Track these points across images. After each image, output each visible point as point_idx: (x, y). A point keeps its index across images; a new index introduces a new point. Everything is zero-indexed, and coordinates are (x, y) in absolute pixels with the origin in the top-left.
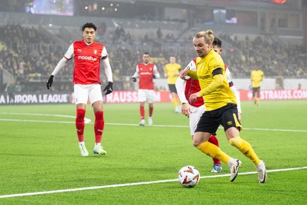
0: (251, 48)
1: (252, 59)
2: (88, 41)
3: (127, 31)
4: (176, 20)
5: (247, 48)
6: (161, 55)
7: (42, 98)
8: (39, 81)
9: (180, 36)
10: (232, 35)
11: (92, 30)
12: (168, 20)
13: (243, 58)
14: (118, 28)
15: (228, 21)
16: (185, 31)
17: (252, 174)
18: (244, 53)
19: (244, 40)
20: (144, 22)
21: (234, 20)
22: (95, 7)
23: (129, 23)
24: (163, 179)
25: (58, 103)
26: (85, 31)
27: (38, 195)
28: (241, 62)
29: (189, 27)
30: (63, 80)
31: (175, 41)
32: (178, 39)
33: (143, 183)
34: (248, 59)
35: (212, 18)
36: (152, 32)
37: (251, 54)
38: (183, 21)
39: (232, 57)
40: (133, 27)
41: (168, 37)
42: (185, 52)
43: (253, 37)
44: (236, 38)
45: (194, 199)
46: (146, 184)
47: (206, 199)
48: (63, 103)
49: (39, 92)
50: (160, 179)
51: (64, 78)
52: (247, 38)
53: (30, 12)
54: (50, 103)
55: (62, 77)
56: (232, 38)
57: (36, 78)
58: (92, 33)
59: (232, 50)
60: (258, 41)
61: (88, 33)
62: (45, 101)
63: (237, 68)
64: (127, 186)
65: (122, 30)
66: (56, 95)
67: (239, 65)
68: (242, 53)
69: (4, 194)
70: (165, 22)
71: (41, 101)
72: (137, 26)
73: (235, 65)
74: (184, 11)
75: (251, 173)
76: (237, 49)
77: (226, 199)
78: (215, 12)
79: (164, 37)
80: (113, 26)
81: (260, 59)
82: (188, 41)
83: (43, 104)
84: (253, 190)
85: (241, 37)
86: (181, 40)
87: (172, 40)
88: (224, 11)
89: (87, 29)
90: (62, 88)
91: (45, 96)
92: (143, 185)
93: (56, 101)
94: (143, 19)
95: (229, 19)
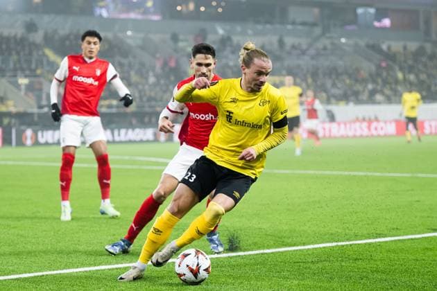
0: (410, 62)
1: (412, 77)
2: (89, 55)
3: (235, 39)
4: (304, 24)
5: (405, 62)
6: (284, 72)
7: (119, 135)
8: (114, 110)
9: (310, 45)
10: (383, 42)
11: (96, 39)
12: (293, 23)
13: (400, 75)
14: (223, 36)
15: (377, 24)
16: (317, 39)
17: (415, 239)
18: (401, 69)
19: (401, 50)
20: (260, 27)
21: (387, 22)
22: (191, 6)
23: (239, 29)
24: (290, 246)
25: (141, 141)
26: (85, 41)
27: (117, 269)
28: (397, 82)
29: (323, 34)
30: (147, 109)
31: (304, 53)
32: (307, 49)
33: (262, 251)
34: (407, 77)
35: (355, 20)
36: (271, 40)
37: (411, 69)
38: (314, 25)
39: (385, 74)
40: (244, 33)
41: (294, 47)
42: (318, 69)
43: (413, 46)
44: (389, 48)
45: (335, 273)
46: (266, 253)
47: (352, 274)
48: (148, 141)
49: (113, 126)
50: (286, 246)
51: (150, 107)
52: (405, 48)
53: (101, 15)
54: (130, 142)
55: (147, 104)
56: (384, 47)
57: (110, 106)
58: (95, 43)
59: (384, 64)
60: (420, 52)
61: (89, 43)
62: (123, 138)
63: (391, 89)
64: (239, 256)
65: (229, 39)
66: (137, 130)
67: (393, 86)
68: (397, 68)
69: (69, 268)
70: (289, 27)
71: (117, 139)
72: (250, 32)
73: (388, 86)
74: (316, 11)
75: (413, 237)
76: (390, 63)
77: (380, 274)
78: (360, 11)
79: (288, 47)
80: (216, 33)
81: (423, 77)
82: (322, 52)
83: (121, 142)
84: (417, 260)
85: (397, 46)
86: (312, 52)
87: (299, 52)
88: (372, 11)
89: (88, 38)
90: (146, 120)
91: (123, 131)
92: (262, 254)
93: (138, 138)
94: (258, 22)
95: (379, 21)
